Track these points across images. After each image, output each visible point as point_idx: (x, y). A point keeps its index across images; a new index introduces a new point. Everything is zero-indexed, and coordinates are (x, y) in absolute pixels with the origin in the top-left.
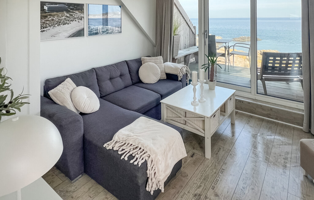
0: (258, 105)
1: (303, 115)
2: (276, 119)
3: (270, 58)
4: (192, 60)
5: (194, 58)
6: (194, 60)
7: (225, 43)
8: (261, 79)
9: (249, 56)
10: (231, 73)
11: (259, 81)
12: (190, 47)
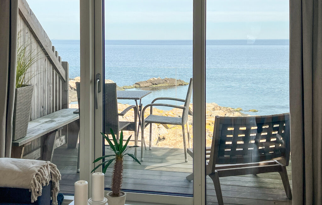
3: (229, 129)
4: (60, 142)
5: (63, 138)
6: (64, 141)
7: (136, 99)
8: (212, 175)
10: (147, 164)
12: (55, 113)
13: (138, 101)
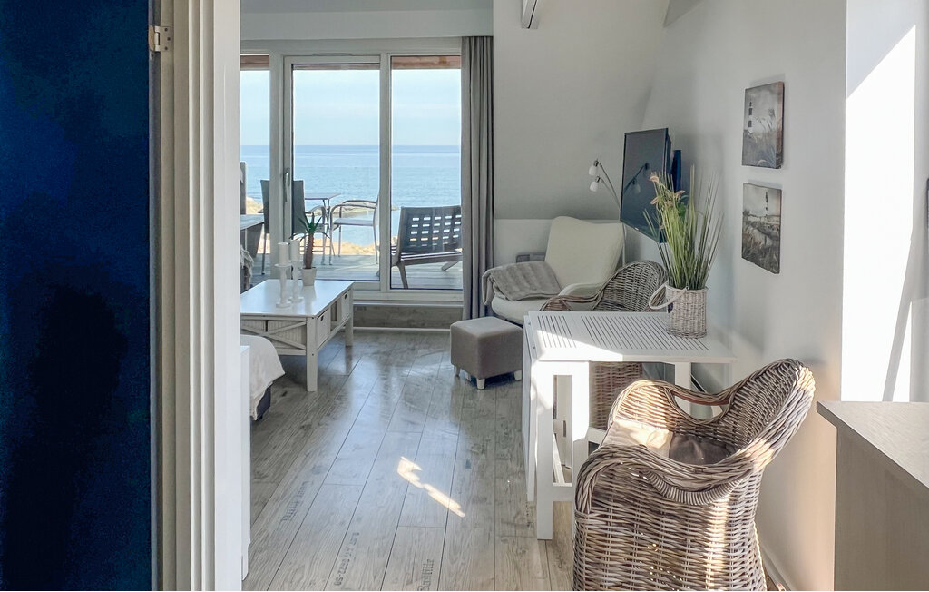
0: (392, 307)
1: (462, 309)
2: (423, 326)
3: (414, 219)
7: (324, 200)
8: (399, 263)
9: (374, 225)
11: (395, 269)
13: (326, 201)
